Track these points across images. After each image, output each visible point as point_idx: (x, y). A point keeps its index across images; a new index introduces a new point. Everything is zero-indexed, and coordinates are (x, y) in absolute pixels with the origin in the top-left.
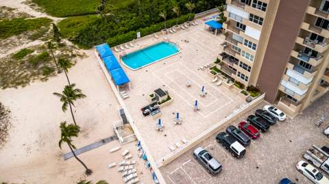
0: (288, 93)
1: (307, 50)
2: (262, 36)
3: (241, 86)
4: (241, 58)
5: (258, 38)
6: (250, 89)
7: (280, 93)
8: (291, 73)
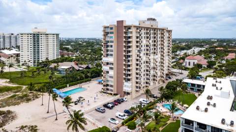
0: (126, 91)
1: (128, 74)
2: (114, 73)
3: (111, 94)
4: (109, 83)
5: (113, 74)
6: (114, 94)
7: (125, 92)
8: (125, 83)
